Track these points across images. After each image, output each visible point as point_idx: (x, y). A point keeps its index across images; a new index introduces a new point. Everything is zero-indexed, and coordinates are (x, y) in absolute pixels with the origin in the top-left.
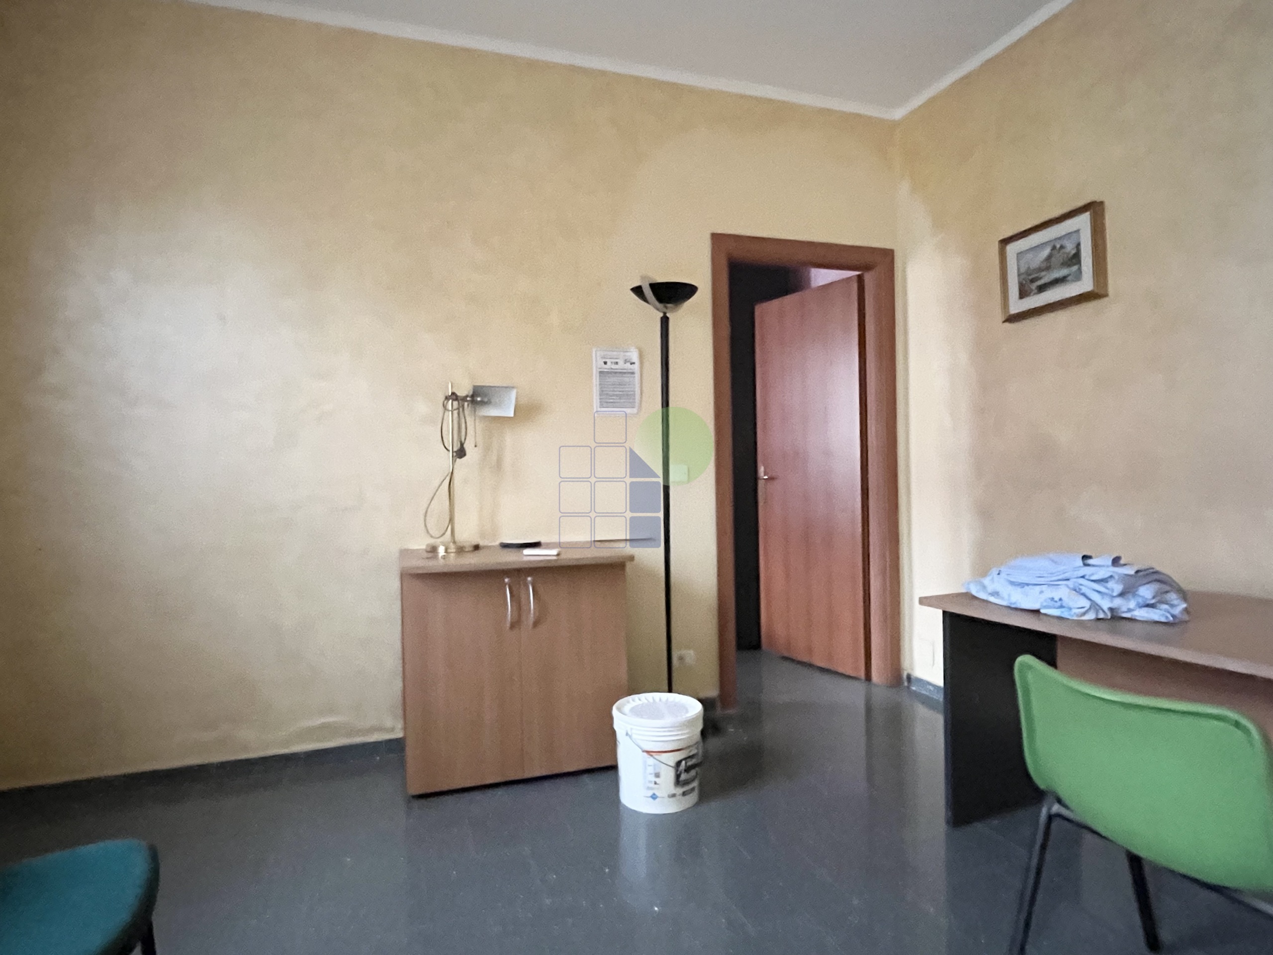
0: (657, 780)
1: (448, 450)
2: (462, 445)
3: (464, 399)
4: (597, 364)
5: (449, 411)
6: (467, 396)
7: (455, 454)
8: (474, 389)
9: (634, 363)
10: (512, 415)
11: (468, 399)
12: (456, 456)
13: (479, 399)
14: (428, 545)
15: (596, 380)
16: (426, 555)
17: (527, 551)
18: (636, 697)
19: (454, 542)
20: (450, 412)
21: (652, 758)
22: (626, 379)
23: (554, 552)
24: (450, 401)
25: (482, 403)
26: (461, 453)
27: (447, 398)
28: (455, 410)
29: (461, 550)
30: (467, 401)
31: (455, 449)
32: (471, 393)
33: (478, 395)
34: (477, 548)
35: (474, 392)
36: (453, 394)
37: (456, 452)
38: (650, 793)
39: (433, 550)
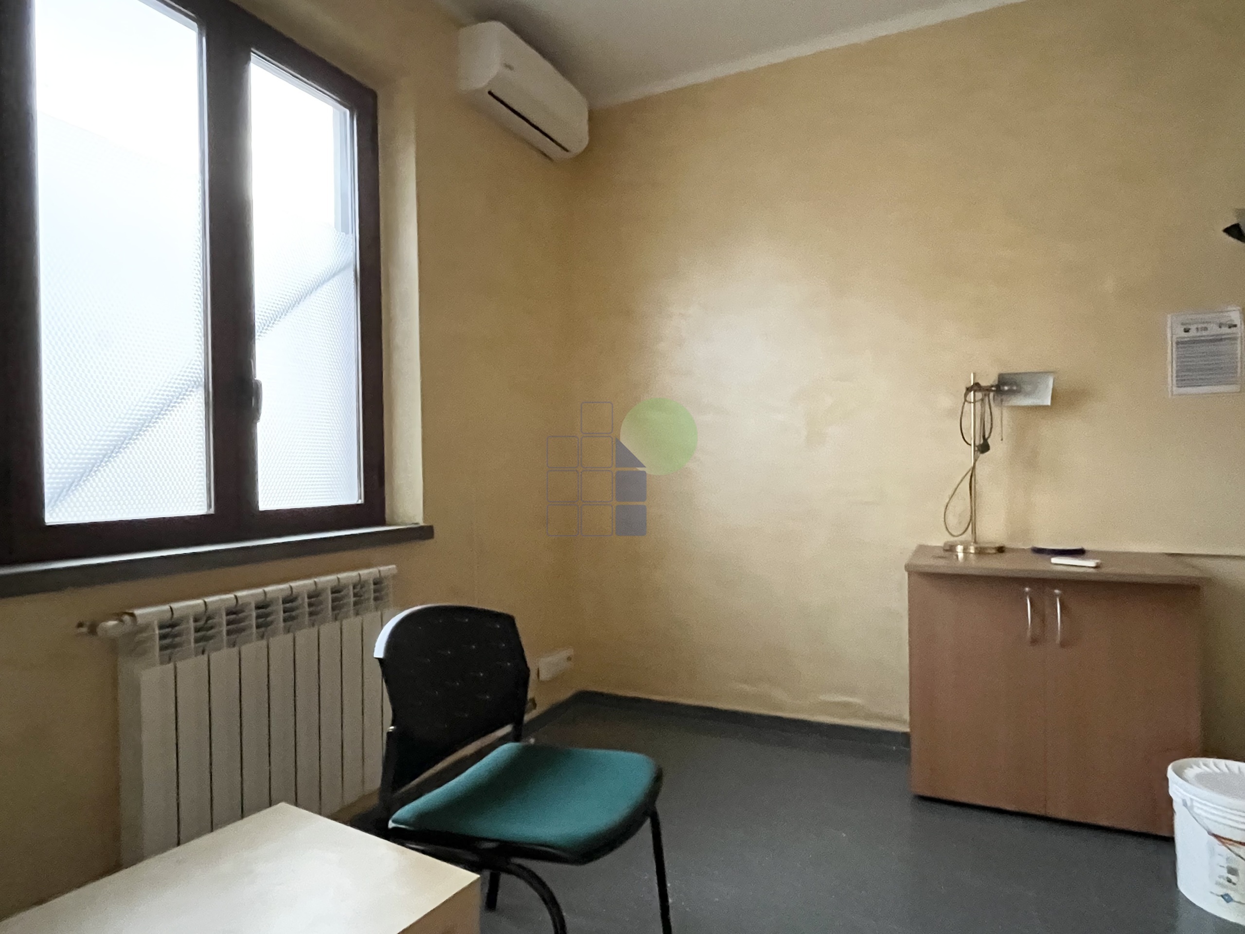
0: (1233, 878)
1: (970, 445)
2: (985, 440)
3: (987, 390)
4: (1173, 331)
5: (970, 402)
6: (992, 386)
7: (976, 449)
8: (999, 378)
9: (1235, 326)
10: (1049, 404)
11: (993, 389)
12: (977, 451)
13: (1006, 388)
14: (945, 544)
15: (1170, 352)
16: (942, 553)
17: (1055, 560)
18: (1211, 761)
19: (975, 542)
20: (972, 404)
21: (1224, 847)
22: (1223, 347)
23: (1092, 563)
24: (972, 392)
25: (1011, 392)
26: (984, 448)
27: (968, 390)
28: (978, 401)
29: (981, 552)
30: (993, 391)
31: (977, 443)
32: (997, 383)
33: (1005, 384)
34: (1001, 550)
35: (999, 381)
36: (977, 384)
37: (977, 446)
38: (1223, 891)
39: (950, 549)
